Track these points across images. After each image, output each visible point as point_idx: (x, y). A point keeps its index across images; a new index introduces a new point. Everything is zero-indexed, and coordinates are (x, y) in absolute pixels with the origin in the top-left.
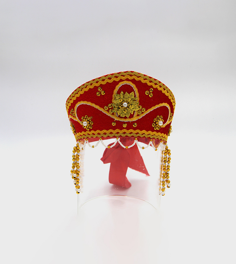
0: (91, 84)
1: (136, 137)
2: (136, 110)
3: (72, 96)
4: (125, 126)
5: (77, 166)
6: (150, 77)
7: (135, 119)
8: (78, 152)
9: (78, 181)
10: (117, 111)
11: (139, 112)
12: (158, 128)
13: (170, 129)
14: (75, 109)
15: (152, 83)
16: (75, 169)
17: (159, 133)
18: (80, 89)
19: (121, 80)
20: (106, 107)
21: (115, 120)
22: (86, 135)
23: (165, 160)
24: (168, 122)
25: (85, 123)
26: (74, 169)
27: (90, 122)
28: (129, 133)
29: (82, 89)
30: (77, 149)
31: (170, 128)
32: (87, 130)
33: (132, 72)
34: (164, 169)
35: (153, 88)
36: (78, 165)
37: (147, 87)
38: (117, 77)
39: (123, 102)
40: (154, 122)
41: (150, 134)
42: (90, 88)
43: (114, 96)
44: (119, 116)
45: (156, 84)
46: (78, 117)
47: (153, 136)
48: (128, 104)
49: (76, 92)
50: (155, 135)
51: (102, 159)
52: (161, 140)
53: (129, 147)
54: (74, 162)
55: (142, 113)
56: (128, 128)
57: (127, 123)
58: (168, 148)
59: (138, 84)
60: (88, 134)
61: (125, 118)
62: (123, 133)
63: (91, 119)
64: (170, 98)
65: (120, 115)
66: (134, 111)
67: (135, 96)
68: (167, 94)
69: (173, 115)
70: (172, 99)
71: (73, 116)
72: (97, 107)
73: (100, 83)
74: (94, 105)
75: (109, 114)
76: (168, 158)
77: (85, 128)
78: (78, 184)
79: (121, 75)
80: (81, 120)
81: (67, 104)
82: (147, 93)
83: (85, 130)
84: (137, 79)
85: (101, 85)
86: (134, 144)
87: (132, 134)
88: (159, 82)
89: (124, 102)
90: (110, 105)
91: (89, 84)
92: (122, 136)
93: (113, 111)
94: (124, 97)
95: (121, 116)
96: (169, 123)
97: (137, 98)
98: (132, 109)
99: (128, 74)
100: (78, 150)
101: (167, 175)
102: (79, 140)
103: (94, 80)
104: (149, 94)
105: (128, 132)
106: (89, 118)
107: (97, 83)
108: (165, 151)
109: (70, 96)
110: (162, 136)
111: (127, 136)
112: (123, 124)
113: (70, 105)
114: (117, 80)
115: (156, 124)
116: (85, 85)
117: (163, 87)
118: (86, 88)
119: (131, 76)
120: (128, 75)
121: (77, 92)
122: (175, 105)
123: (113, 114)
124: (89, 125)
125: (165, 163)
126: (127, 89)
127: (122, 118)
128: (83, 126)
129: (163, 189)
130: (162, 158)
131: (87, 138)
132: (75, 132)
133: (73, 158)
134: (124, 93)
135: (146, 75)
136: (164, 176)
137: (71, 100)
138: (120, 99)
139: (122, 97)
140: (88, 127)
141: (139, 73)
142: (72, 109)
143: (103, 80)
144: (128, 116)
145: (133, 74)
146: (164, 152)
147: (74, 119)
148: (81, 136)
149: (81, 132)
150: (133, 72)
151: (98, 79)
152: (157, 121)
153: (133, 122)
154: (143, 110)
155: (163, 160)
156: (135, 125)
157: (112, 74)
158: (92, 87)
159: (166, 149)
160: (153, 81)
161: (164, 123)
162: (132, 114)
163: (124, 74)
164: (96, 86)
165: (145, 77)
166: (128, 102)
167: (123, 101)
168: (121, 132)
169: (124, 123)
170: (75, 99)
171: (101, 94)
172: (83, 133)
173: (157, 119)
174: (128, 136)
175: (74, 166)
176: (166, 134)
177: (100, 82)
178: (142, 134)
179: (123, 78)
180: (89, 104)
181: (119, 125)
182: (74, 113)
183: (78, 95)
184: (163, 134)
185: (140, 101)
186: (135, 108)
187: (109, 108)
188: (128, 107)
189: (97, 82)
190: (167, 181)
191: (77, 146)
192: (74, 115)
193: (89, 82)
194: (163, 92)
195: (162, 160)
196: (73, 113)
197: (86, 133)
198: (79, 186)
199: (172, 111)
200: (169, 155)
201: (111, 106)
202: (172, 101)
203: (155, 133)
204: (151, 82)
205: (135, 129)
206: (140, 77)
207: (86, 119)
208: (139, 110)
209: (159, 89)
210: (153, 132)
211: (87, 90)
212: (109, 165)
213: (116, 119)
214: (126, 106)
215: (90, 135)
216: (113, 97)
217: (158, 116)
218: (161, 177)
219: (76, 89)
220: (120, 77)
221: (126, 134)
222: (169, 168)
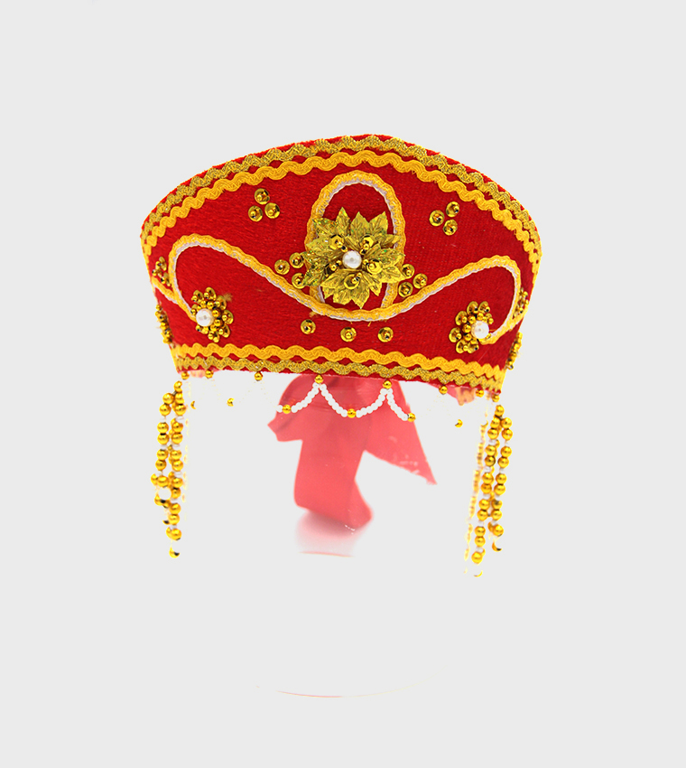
0: (231, 176)
1: (388, 379)
2: (390, 281)
3: (160, 211)
4: (348, 335)
5: (175, 461)
6: (451, 162)
7: (386, 312)
8: (180, 413)
9: (175, 512)
10: (321, 282)
11: (403, 288)
12: (472, 346)
13: (516, 345)
14: (170, 260)
15: (457, 182)
16: (168, 471)
17: (475, 365)
18: (191, 190)
19: (342, 169)
20: (280, 263)
21: (312, 314)
22: (206, 358)
23: (491, 454)
24: (508, 325)
25: (205, 318)
26: (161, 470)
27: (221, 312)
28: (363, 364)
29: (198, 189)
30: (174, 401)
31: (516, 342)
32: (212, 341)
33: (383, 138)
34: (485, 486)
35: (461, 203)
36: (176, 458)
37: (440, 199)
38: (325, 155)
39: (344, 248)
40: (458, 323)
41: (438, 368)
42: (225, 191)
43: (312, 226)
44: (329, 301)
45: (471, 187)
46: (180, 288)
47: (449, 373)
48: (362, 257)
49: (173, 199)
50: (456, 370)
51: (271, 425)
52: (479, 387)
53: (360, 413)
54: (163, 448)
55: (416, 291)
56: (358, 346)
57: (356, 325)
58: (502, 412)
59: (405, 184)
60: (214, 355)
61: (352, 307)
62: (340, 362)
63: (227, 302)
64: (521, 236)
65: (332, 296)
66: (385, 285)
67: (390, 231)
68: (510, 224)
69: (528, 298)
70: (530, 240)
71: (165, 285)
72: (249, 261)
73: (264, 175)
74: (237, 253)
75: (291, 291)
76: (503, 450)
77: (205, 331)
78: (175, 524)
79: (343, 150)
80: (191, 303)
81: (144, 237)
82: (434, 217)
83: (204, 341)
84: (401, 166)
85: (267, 180)
86: (378, 403)
87: (373, 368)
88: (485, 177)
89: (350, 250)
90: (296, 256)
91: (224, 173)
92: (334, 373)
93: (307, 281)
94: (349, 229)
95: (336, 300)
96: (511, 327)
97: (397, 238)
98: (375, 277)
99: (368, 145)
100: (178, 405)
101: (496, 507)
102: (183, 369)
103: (240, 161)
104: (445, 221)
105: (358, 358)
106: (220, 298)
107: (252, 173)
108: (493, 422)
109: (155, 211)
110: (485, 375)
111: (353, 374)
112: (343, 331)
113: (153, 242)
114: (327, 165)
115: (464, 334)
116: (209, 178)
117: (497, 197)
118: (211, 186)
119: (379, 152)
120: (367, 148)
121: (178, 198)
122: (537, 262)
123: (306, 291)
124: (218, 325)
125: (490, 464)
126: (361, 202)
127: (337, 306)
128: (196, 324)
129: (477, 555)
130: (480, 448)
131: (209, 370)
132: (170, 340)
133: (162, 434)
134: (352, 216)
135: (434, 154)
136: (485, 511)
137: (157, 224)
138: (334, 239)
139: (342, 232)
140: (213, 330)
141: (408, 145)
142: (161, 259)
143: (275, 164)
144: (360, 302)
145: (385, 146)
146: (488, 428)
147: (168, 295)
148: (189, 360)
149: (191, 345)
150: (389, 138)
151: (256, 159)
152: (468, 323)
153: (379, 326)
154: (418, 282)
155: (484, 456)
156: (385, 336)
157: (309, 144)
158: (233, 186)
159: (496, 416)
160: (460, 177)
161: (493, 328)
162: (377, 293)
163: (354, 145)
164: (248, 182)
165: (432, 161)
166: (364, 252)
167: (346, 244)
168: (333, 357)
169: (347, 325)
170: (171, 225)
171: (264, 215)
172: (197, 348)
173: (468, 316)
174: (360, 372)
175: (164, 461)
176: (497, 367)
177: (262, 171)
178: (412, 369)
179: (350, 161)
180: (221, 246)
181: (328, 333)
182: (165, 274)
183: (182, 212)
184: (487, 367)
185: (407, 250)
186: (390, 272)
187: (291, 267)
188: (362, 269)
189: (252, 170)
190: (492, 527)
191: (177, 392)
192: (168, 280)
193: (223, 165)
194: (495, 217)
195: (480, 454)
196: (163, 273)
197: (208, 351)
198: (177, 532)
199: (527, 284)
200: (507, 437)
201: (300, 261)
202: (528, 247)
203: (457, 363)
204: (452, 177)
205: (384, 348)
206: (411, 158)
207: (207, 300)
208: (401, 283)
209: (483, 205)
210: (452, 362)
211: (213, 194)
212: (296, 446)
213: (318, 309)
214: (355, 266)
215: (221, 358)
216: (308, 229)
217: (474, 305)
218: (472, 512)
219: (176, 190)
220: (337, 157)
221: (350, 366)
222: (502, 485)
